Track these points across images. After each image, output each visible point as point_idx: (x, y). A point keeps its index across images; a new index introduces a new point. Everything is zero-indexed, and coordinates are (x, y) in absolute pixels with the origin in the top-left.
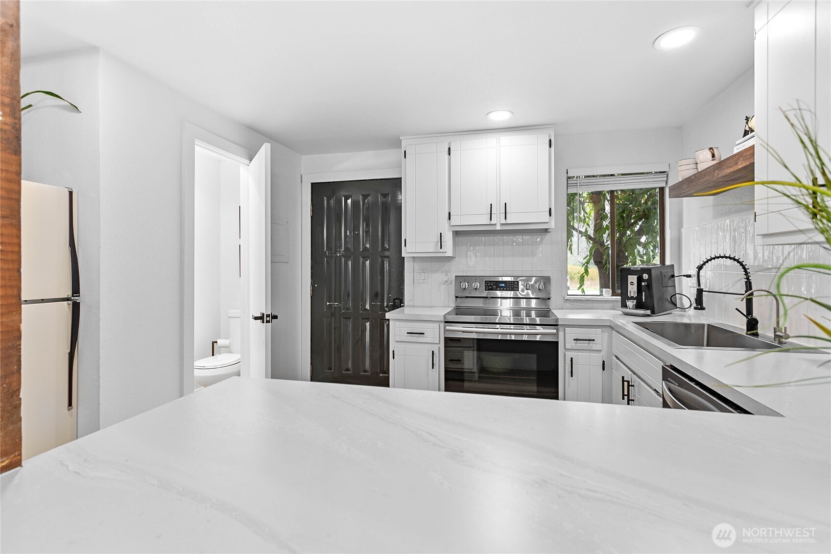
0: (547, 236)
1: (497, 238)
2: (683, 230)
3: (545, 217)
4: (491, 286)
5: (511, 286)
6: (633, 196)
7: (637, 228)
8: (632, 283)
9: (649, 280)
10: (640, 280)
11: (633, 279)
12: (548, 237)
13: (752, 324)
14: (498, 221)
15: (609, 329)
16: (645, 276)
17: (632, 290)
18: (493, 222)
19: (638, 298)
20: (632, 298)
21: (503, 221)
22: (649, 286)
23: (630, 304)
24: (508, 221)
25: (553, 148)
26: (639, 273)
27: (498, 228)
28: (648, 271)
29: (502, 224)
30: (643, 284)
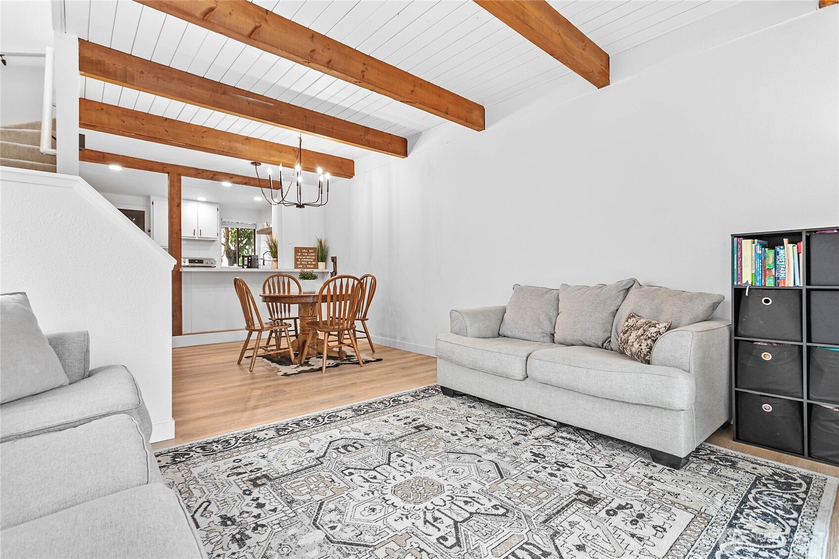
1: (198, 243)
3: (216, 236)
4: (191, 261)
5: (200, 261)
6: (244, 231)
7: (244, 242)
9: (251, 259)
10: (248, 259)
11: (246, 259)
12: (214, 243)
14: (197, 237)
16: (250, 258)
17: (246, 263)
18: (195, 236)
19: (248, 265)
20: (246, 265)
21: (199, 236)
22: (251, 262)
24: (201, 236)
25: (218, 211)
26: (248, 257)
27: (197, 238)
28: (251, 256)
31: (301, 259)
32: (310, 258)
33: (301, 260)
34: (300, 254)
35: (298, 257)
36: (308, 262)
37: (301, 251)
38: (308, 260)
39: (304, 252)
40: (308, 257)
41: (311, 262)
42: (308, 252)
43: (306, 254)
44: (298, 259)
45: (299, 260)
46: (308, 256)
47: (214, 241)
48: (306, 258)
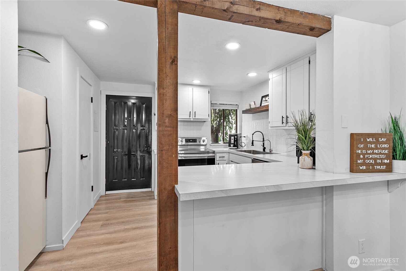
0: (205, 123)
1: (192, 123)
2: (242, 123)
3: (207, 117)
4: (187, 141)
5: (194, 141)
8: (232, 139)
11: (233, 138)
13: (264, 149)
15: (228, 153)
17: (232, 141)
18: (190, 118)
19: (234, 144)
20: (232, 144)
21: (194, 118)
23: (232, 145)
24: (196, 118)
25: (210, 94)
26: (234, 136)
27: (192, 120)
28: (237, 135)
29: (193, 119)
30: (236, 139)
31: (364, 155)
32: (380, 153)
33: (364, 157)
34: (362, 146)
35: (359, 151)
36: (375, 159)
37: (365, 140)
38: (375, 156)
39: (370, 143)
40: (376, 151)
41: (382, 159)
42: (377, 142)
43: (373, 146)
44: (359, 155)
45: (362, 156)
46: (376, 148)
47: (205, 121)
48: (373, 153)
